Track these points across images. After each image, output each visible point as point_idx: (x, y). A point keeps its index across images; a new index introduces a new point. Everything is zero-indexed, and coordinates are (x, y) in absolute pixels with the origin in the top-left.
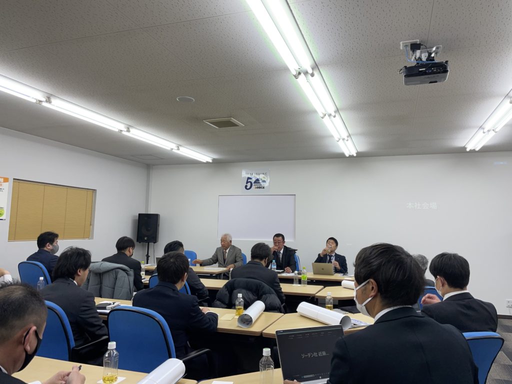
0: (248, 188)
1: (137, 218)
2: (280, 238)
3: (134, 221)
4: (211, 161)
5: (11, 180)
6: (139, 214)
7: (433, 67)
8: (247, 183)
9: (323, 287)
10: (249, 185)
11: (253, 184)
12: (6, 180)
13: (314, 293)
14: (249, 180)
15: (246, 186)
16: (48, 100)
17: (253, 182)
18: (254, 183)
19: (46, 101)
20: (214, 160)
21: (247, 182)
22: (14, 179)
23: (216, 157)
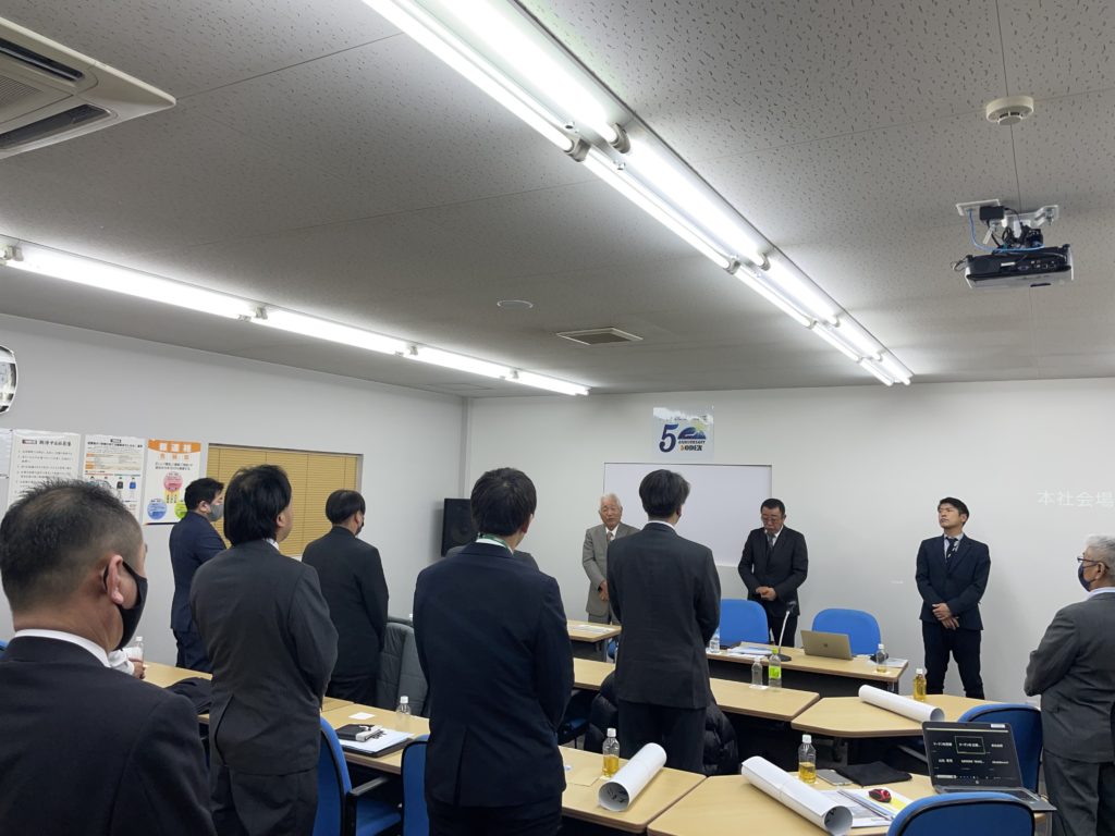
0: (666, 447)
1: (442, 507)
2: (776, 511)
3: (436, 512)
4: (586, 393)
5: (205, 448)
6: (446, 500)
7: (1035, 259)
8: (663, 438)
9: (816, 695)
10: (668, 441)
11: (678, 441)
12: (196, 447)
13: (791, 714)
14: (668, 432)
15: (662, 445)
16: (260, 314)
17: (677, 436)
18: (680, 437)
19: (257, 316)
20: (592, 391)
21: (664, 436)
22: (210, 444)
23: (595, 385)
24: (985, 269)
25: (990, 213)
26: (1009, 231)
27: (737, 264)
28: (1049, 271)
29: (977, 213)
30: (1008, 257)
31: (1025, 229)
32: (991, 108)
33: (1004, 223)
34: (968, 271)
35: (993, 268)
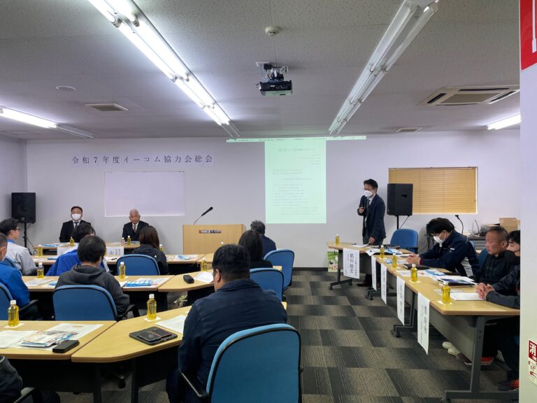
24: (266, 87)
25: (267, 67)
26: (273, 74)
27: (176, 78)
28: (285, 90)
29: (263, 67)
30: (273, 84)
31: (278, 74)
32: (267, 30)
33: (272, 71)
34: (260, 88)
35: (268, 87)
